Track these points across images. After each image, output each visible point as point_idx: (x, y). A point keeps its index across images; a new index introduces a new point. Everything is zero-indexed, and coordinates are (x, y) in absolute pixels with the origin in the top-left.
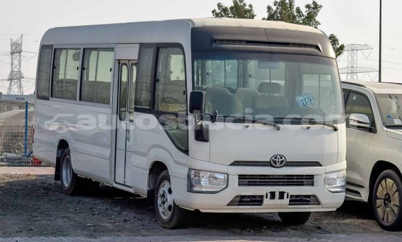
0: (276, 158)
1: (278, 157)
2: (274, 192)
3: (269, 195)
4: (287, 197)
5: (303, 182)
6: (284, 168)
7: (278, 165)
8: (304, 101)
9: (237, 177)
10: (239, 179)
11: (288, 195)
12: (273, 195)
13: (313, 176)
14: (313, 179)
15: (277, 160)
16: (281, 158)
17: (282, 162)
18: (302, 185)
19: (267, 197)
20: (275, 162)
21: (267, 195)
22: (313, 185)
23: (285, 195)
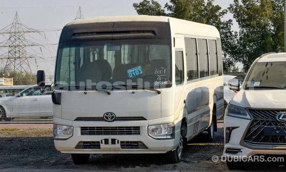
0: (107, 115)
1: (109, 114)
2: (108, 139)
3: (103, 141)
4: (118, 143)
5: (131, 132)
6: (115, 122)
7: (109, 119)
8: (134, 73)
9: (80, 129)
10: (82, 130)
11: (118, 141)
12: (106, 141)
13: (139, 127)
14: (139, 129)
15: (108, 116)
16: (112, 115)
17: (112, 118)
18: (131, 134)
19: (102, 143)
20: (107, 118)
21: (102, 141)
22: (139, 134)
23: (116, 141)
